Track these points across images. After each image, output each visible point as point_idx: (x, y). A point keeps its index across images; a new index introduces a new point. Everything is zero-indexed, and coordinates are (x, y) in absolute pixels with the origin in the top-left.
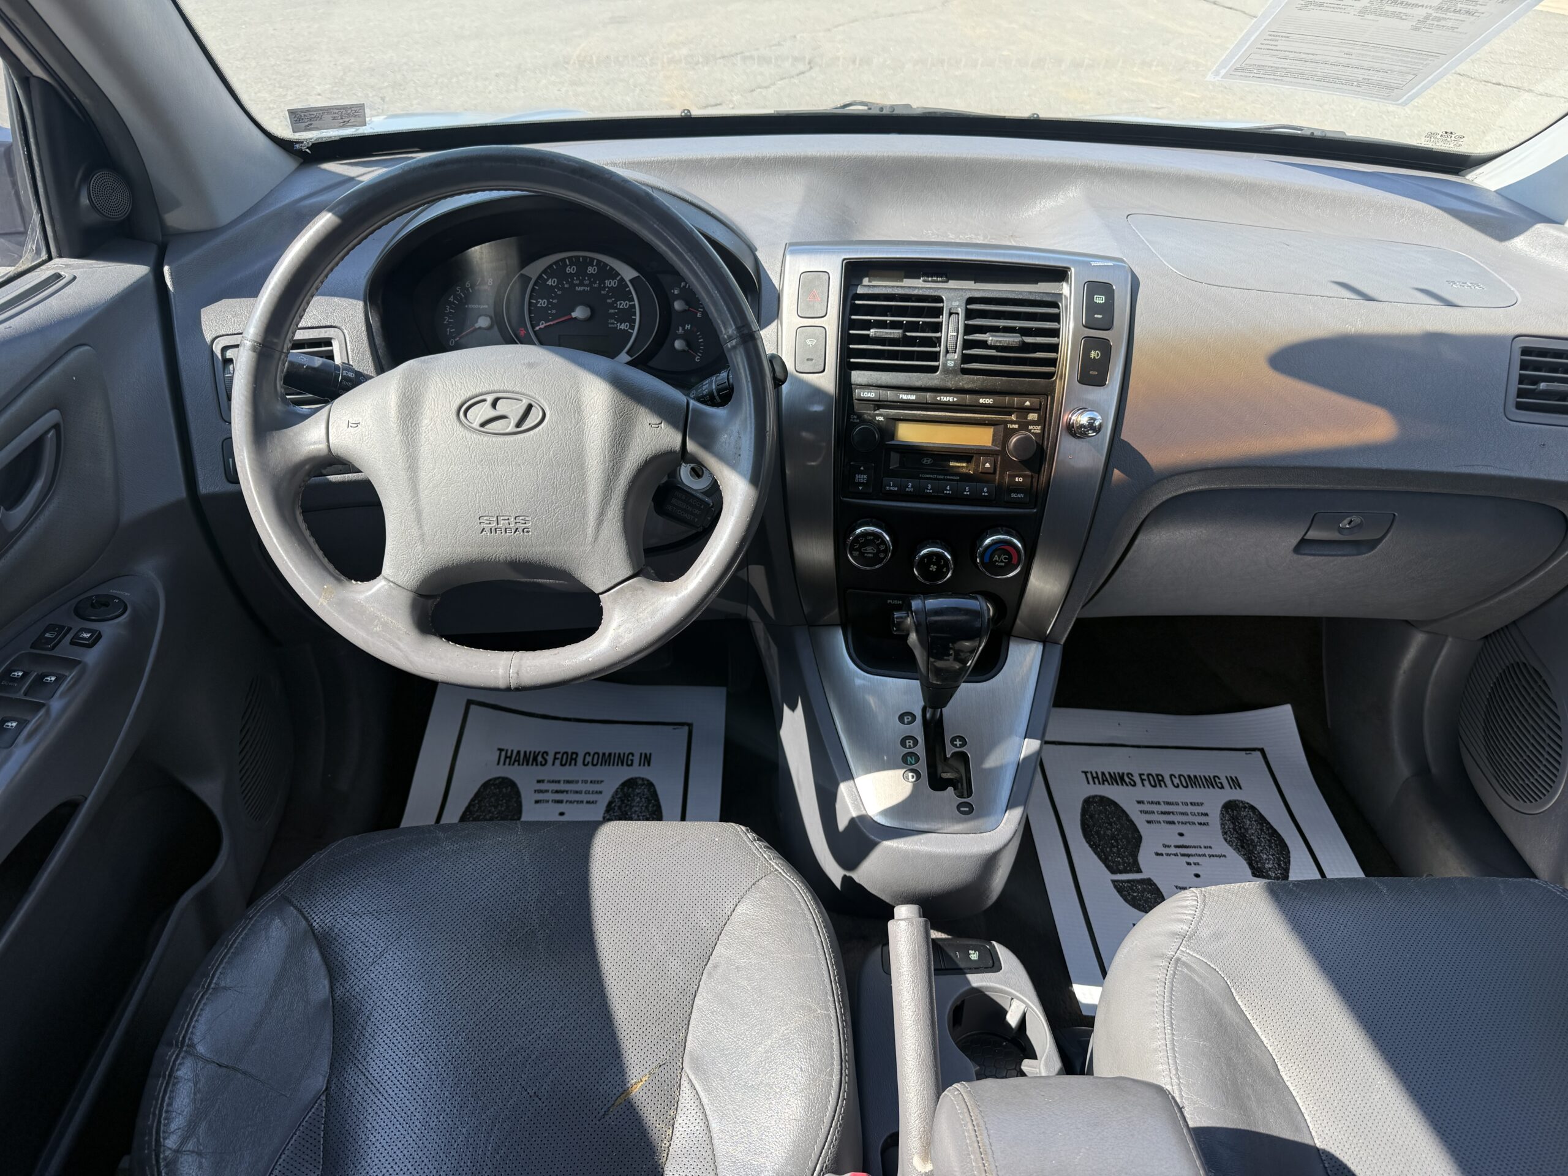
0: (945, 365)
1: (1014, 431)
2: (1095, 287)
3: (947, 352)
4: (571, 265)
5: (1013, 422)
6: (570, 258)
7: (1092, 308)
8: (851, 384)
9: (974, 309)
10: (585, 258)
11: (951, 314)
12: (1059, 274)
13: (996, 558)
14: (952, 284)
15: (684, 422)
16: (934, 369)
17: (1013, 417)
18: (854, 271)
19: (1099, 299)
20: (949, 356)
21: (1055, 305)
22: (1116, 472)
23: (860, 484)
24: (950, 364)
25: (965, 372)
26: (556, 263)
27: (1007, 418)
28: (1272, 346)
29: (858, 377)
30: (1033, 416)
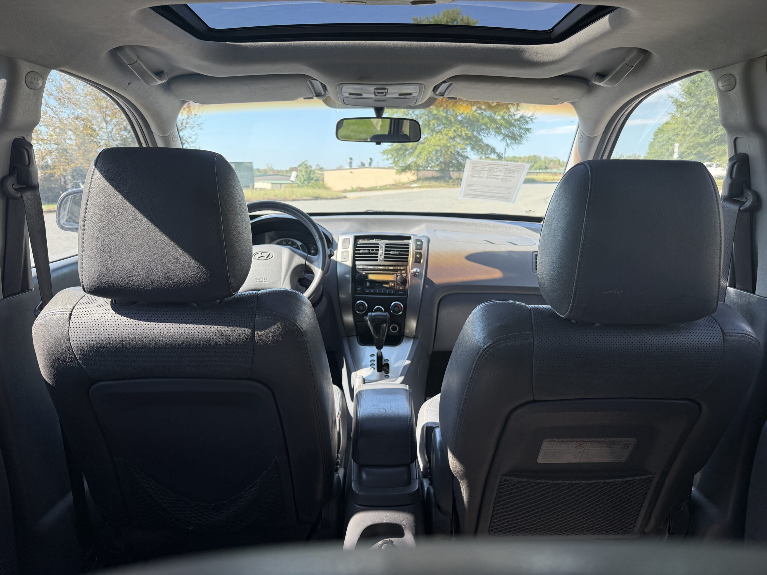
0: (380, 259)
1: (399, 275)
2: (417, 240)
3: (380, 256)
4: (284, 242)
5: (398, 273)
6: (284, 240)
7: (417, 245)
8: (355, 265)
9: (387, 246)
10: (288, 240)
11: (381, 247)
12: (409, 238)
13: (395, 308)
14: (383, 241)
15: (306, 258)
16: (377, 260)
17: (399, 272)
18: (357, 238)
19: (419, 243)
20: (381, 257)
21: (408, 245)
22: (426, 286)
23: (358, 291)
24: (381, 259)
25: (385, 261)
26: (280, 241)
27: (397, 272)
28: (466, 254)
29: (357, 263)
30: (403, 272)
